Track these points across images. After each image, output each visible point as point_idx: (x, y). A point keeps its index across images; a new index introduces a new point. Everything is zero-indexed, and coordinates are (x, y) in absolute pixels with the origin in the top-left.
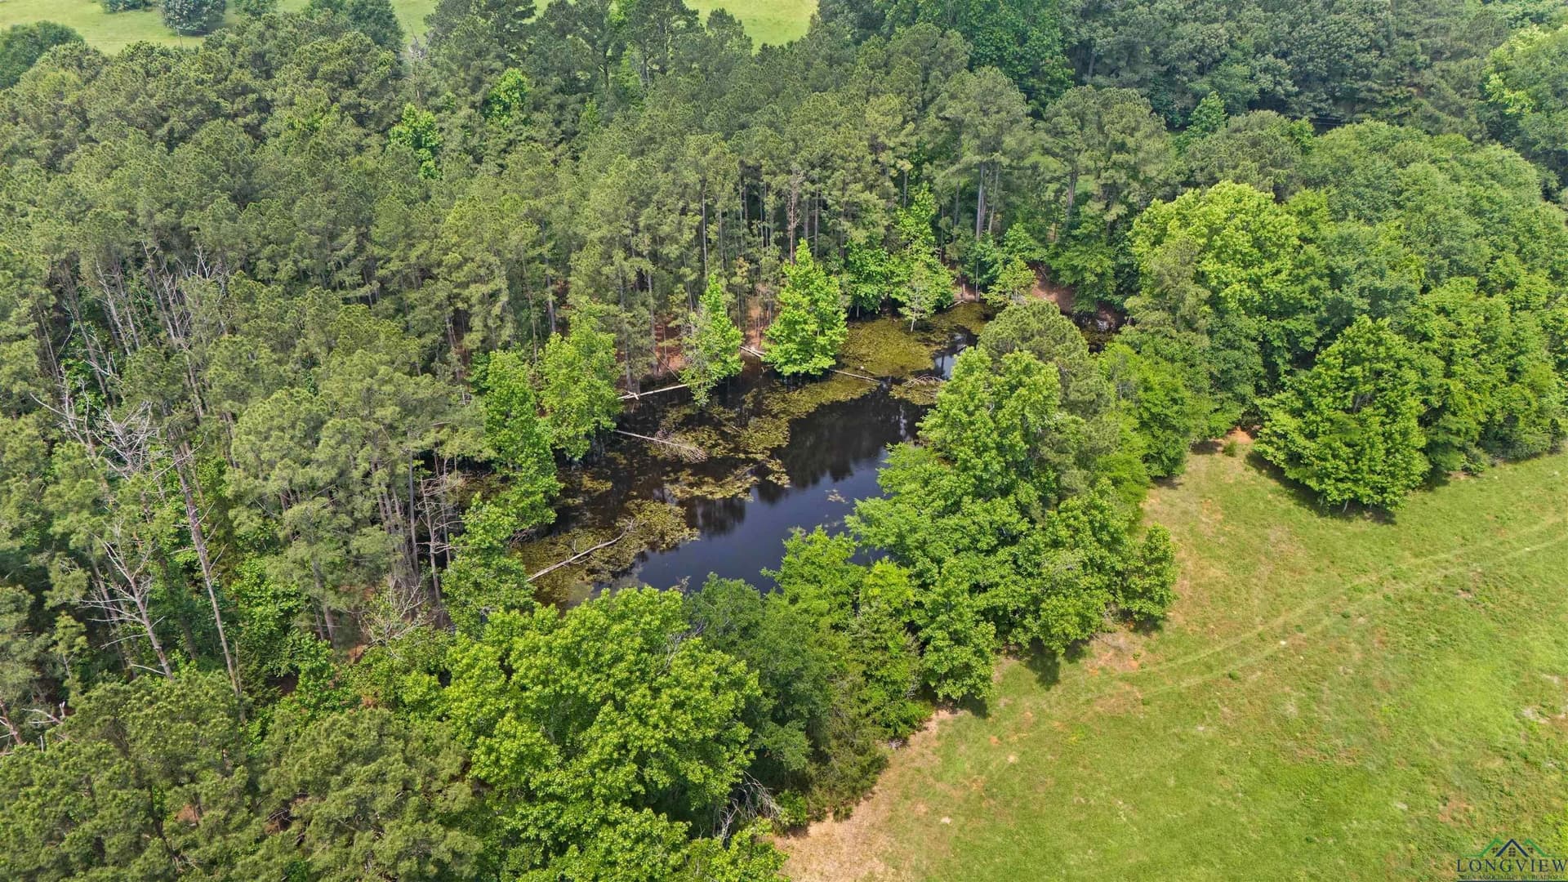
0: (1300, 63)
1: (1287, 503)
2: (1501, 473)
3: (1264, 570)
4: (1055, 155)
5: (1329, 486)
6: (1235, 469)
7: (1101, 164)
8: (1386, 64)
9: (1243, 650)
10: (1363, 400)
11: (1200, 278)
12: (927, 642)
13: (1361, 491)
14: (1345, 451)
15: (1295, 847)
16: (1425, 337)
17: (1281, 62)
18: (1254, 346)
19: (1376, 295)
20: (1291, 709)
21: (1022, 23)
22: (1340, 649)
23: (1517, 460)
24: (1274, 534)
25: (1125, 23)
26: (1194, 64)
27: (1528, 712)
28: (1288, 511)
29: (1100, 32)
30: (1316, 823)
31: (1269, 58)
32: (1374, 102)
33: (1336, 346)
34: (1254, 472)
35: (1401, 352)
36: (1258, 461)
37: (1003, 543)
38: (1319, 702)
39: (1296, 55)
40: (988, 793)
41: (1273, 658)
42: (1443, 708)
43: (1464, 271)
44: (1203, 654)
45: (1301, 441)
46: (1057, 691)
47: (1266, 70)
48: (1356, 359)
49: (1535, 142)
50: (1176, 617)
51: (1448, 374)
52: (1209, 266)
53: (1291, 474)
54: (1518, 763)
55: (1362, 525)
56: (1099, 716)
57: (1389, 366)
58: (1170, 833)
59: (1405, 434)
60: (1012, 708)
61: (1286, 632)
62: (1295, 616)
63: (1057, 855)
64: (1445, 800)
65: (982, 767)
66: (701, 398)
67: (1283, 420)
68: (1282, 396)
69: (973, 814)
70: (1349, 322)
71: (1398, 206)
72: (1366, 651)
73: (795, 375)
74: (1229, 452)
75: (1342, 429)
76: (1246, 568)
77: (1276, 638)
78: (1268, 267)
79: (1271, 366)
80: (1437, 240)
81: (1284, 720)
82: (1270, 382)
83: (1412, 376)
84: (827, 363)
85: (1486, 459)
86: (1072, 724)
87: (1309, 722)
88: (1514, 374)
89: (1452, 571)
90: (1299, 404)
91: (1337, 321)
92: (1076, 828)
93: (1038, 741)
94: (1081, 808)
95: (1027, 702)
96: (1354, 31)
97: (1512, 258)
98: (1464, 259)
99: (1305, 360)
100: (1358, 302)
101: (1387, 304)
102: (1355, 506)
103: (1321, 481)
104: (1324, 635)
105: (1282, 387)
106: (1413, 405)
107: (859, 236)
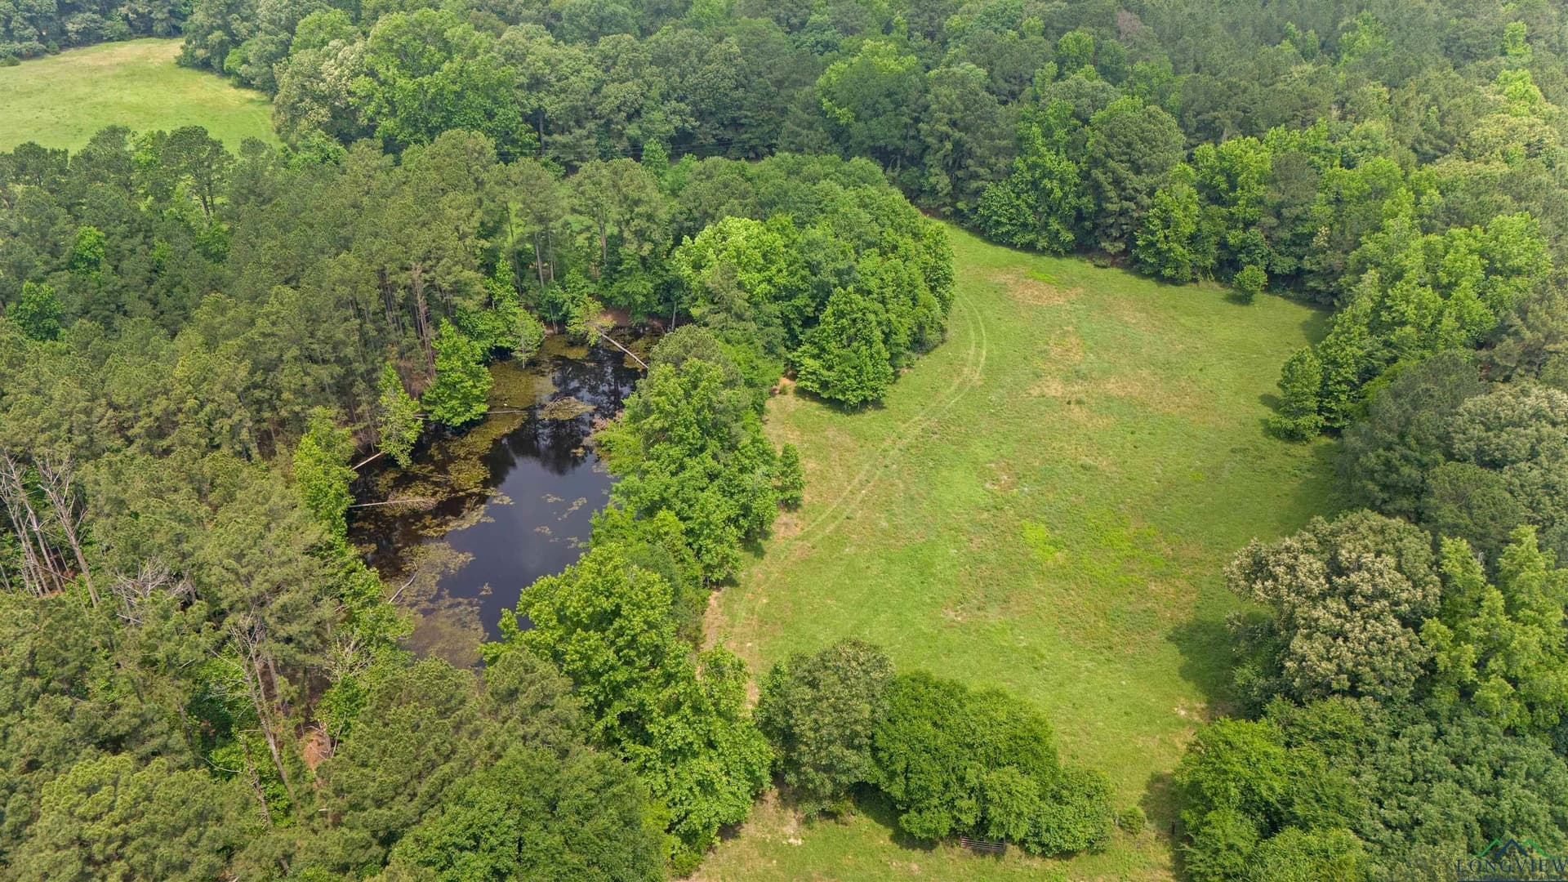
0: (694, 104)
1: (827, 414)
2: (923, 362)
3: (835, 455)
4: (581, 213)
5: (849, 395)
6: (792, 402)
7: (627, 217)
8: (752, 97)
9: (846, 501)
10: (850, 340)
11: (740, 285)
12: (700, 549)
13: (867, 393)
14: (853, 372)
15: (918, 588)
16: (869, 292)
17: (682, 105)
18: (779, 321)
19: (838, 273)
20: (884, 524)
21: (488, 104)
22: (892, 485)
23: (928, 352)
24: (830, 433)
25: (563, 91)
26: (623, 115)
27: (988, 486)
28: (830, 418)
29: (547, 100)
30: (922, 574)
31: (674, 103)
32: (751, 125)
33: (829, 310)
34: (801, 401)
35: (862, 304)
36: (802, 392)
37: (712, 480)
38: (894, 515)
39: (691, 98)
40: (762, 622)
41: (863, 501)
42: (950, 497)
43: (870, 245)
44: (829, 511)
45: (825, 372)
46: (767, 558)
47: (674, 113)
48: (841, 315)
49: (863, 143)
50: (806, 496)
51: (887, 311)
52: (742, 276)
53: (825, 396)
54: (994, 511)
55: (870, 414)
56: (796, 563)
57: (860, 315)
58: (860, 605)
59: (879, 353)
60: (750, 576)
61: (862, 485)
62: (862, 476)
63: (814, 637)
64: (971, 540)
65: (752, 611)
66: (404, 461)
67: (811, 364)
68: (803, 348)
69: (760, 636)
70: (829, 294)
71: (822, 211)
72: (904, 482)
73: (465, 423)
74: (783, 392)
75: (847, 359)
76: (826, 458)
77: (859, 490)
78: (774, 269)
79: (791, 331)
80: (851, 230)
81: (883, 531)
82: (794, 342)
83: (872, 317)
84: (483, 408)
85: (914, 356)
86: (784, 572)
87: (896, 527)
88: (914, 299)
89: (924, 425)
90: (816, 351)
91: (822, 295)
92: (814, 621)
93: (773, 586)
94: (811, 611)
95: (754, 570)
96: (725, 76)
97: (891, 231)
98: (869, 238)
99: (810, 322)
100: (833, 280)
101: (846, 277)
102: (865, 402)
103: (844, 394)
104: (880, 480)
105: (800, 343)
106: (878, 335)
107: (470, 305)
